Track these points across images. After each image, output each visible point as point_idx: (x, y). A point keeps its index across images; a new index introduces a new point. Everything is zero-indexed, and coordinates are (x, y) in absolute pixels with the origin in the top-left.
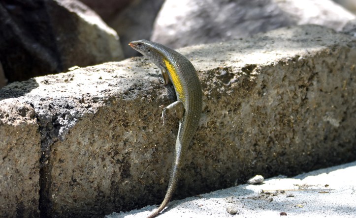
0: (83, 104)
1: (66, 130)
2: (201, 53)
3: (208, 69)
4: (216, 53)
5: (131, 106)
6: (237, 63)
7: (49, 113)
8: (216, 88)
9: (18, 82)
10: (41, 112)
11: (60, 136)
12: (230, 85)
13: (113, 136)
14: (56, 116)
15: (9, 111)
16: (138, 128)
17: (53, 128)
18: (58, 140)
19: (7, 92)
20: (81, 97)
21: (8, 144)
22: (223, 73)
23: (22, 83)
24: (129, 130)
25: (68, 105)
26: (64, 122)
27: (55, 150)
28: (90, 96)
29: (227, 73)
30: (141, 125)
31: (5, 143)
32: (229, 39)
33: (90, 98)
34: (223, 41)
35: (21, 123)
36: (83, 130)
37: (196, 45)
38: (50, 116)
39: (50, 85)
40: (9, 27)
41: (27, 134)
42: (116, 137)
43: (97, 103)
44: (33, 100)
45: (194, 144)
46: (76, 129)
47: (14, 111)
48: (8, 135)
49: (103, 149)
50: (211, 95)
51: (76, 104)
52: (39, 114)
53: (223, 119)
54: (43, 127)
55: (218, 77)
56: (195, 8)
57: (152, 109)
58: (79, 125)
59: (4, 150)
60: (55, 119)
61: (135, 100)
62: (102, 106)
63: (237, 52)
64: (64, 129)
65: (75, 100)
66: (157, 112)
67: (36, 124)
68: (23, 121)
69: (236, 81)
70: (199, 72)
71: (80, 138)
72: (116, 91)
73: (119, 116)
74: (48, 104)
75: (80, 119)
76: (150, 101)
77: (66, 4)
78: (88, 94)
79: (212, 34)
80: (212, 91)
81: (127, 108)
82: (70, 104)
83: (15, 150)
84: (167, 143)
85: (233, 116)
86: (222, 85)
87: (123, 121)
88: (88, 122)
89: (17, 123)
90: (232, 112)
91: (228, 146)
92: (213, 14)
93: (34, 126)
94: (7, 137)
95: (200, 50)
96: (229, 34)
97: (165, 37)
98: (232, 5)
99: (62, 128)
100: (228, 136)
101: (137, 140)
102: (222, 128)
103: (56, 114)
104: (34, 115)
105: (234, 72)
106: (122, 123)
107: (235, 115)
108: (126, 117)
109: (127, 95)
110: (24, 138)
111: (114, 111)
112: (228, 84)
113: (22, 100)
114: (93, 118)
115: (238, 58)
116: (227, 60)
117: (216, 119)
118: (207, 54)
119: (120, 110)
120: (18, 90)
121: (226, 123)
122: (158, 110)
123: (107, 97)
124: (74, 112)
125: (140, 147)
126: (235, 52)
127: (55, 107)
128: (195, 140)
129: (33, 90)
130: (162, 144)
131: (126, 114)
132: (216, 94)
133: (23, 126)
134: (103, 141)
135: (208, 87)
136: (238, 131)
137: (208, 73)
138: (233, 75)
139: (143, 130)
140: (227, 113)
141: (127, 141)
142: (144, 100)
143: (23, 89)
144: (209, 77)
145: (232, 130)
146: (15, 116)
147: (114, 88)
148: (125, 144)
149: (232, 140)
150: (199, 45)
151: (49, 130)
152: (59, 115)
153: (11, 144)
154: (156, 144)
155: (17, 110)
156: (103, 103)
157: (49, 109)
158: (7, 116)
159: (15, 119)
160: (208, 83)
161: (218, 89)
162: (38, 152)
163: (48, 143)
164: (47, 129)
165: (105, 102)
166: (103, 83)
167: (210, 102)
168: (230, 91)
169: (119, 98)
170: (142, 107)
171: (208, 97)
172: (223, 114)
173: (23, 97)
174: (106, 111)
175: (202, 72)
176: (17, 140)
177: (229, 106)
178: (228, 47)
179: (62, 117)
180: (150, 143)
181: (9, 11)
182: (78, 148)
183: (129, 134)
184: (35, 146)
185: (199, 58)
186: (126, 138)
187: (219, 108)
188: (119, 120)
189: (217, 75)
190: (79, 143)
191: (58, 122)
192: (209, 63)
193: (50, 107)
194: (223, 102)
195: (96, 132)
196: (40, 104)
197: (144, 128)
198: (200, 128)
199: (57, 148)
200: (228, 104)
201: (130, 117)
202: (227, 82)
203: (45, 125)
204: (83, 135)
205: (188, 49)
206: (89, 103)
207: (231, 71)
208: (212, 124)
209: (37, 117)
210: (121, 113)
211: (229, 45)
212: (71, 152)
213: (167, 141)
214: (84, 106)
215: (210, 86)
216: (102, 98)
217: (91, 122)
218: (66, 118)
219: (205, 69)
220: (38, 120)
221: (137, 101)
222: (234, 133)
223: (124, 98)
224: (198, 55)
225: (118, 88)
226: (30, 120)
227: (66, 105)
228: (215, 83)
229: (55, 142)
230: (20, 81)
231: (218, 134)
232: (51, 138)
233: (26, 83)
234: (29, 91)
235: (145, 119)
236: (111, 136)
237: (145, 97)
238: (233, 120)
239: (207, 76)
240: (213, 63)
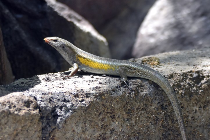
0: (77, 98)
1: (63, 120)
2: (177, 58)
3: (183, 72)
4: (189, 58)
5: (117, 101)
6: (207, 67)
7: (49, 105)
8: (189, 88)
9: (24, 79)
10: (43, 104)
11: (58, 125)
12: (201, 86)
13: (102, 126)
14: (55, 107)
15: (16, 103)
16: (123, 120)
17: (52, 118)
18: (56, 128)
19: (15, 87)
20: (76, 93)
21: (14, 130)
22: (195, 75)
23: (27, 80)
24: (115, 121)
25: (65, 99)
26: (61, 113)
27: (53, 136)
28: (83, 92)
29: (199, 76)
30: (126, 117)
31: (12, 129)
32: (200, 47)
33: (84, 94)
34: (195, 49)
35: (26, 113)
36: (77, 120)
37: (172, 51)
38: (50, 107)
39: (50, 82)
40: (17, 32)
41: (31, 123)
42: (104, 127)
43: (89, 98)
44: (36, 94)
45: (169, 134)
46: (71, 119)
47: (20, 102)
48: (15, 123)
49: (93, 136)
50: (184, 94)
51: (71, 99)
52: (41, 106)
53: (194, 114)
54: (44, 117)
55: (190, 79)
56: (172, 20)
57: (135, 104)
58: (74, 116)
59: (11, 135)
60: (54, 110)
61: (121, 96)
62: (94, 101)
63: (207, 58)
64: (61, 119)
65: (71, 95)
66: (139, 107)
67: (38, 114)
68: (28, 112)
69: (206, 82)
70: (175, 74)
71: (74, 127)
72: (105, 88)
73: (107, 109)
74: (48, 98)
75: (75, 111)
76: (134, 97)
77: (65, 14)
78: (82, 90)
79: (186, 42)
80: (185, 90)
81: (114, 102)
82: (66, 98)
83: (20, 136)
84: (147, 133)
85: (202, 112)
86: (194, 86)
87: (111, 113)
88: (81, 114)
89: (22, 113)
90: (202, 108)
91: (198, 137)
92: (187, 25)
93: (37, 116)
94: (14, 124)
95: (176, 56)
96: (200, 43)
97: (147, 44)
98: (203, 19)
99: (59, 118)
100: (198, 128)
101: (121, 130)
102: (193, 122)
103: (55, 106)
104: (37, 107)
105: (205, 75)
106: (109, 115)
107: (205, 111)
108: (113, 110)
109: (114, 92)
110: (28, 125)
111: (103, 105)
112: (199, 85)
113: (27, 94)
114: (86, 111)
115: (207, 63)
116: (199, 64)
117: (188, 114)
118: (182, 59)
119: (108, 104)
120: (23, 85)
121: (196, 117)
122: (139, 105)
123: (97, 93)
124: (70, 104)
125: (124, 136)
126: (205, 57)
127: (55, 100)
128: (170, 131)
129: (36, 86)
130: (142, 133)
131: (113, 107)
132: (189, 93)
133: (27, 115)
134: (94, 129)
135: (182, 87)
136: (207, 124)
137: (182, 75)
138: (203, 77)
139: (127, 122)
140: (198, 109)
141: (113, 131)
142: (129, 96)
143: (28, 85)
144: (183, 79)
145: (201, 123)
146: (21, 107)
147: (103, 86)
148: (111, 133)
149: (201, 132)
150: (175, 51)
151: (49, 120)
152: (57, 107)
153: (17, 130)
154: (138, 133)
155: (23, 102)
156: (94, 98)
157: (49, 102)
158: (15, 107)
159: (20, 109)
160: (182, 83)
161: (190, 89)
162: (40, 138)
163: (47, 130)
164: (47, 118)
165: (96, 97)
166: (94, 81)
167: (184, 99)
168: (200, 91)
169: (107, 94)
170: (127, 102)
171: (182, 95)
172: (194, 110)
173: (28, 91)
174: (96, 104)
175: (178, 74)
176: (22, 127)
177: (200, 103)
178: (199, 53)
179: (59, 109)
180: (132, 133)
181: (17, 19)
182: (73, 135)
183: (115, 125)
184: (37, 132)
185: (175, 62)
186: (112, 127)
187: (191, 104)
188: (107, 113)
189: (190, 77)
190: (74, 131)
191: (56, 112)
192: (183, 67)
193: (50, 100)
194: (194, 100)
195: (88, 122)
196: (41, 98)
197: (128, 120)
198: (175, 121)
199: (55, 134)
200: (199, 101)
201: (116, 110)
202: (198, 84)
203: (46, 115)
204: (77, 124)
205: (166, 54)
206: (82, 97)
207: (202, 74)
208: (185, 118)
209: (39, 108)
210: (109, 107)
211: (200, 52)
212: (67, 139)
213: (146, 131)
214: (78, 100)
215: (184, 86)
216: (94, 93)
217: (83, 114)
218: (63, 110)
219: (180, 72)
220: (40, 111)
221: (123, 97)
222: (203, 126)
223: (111, 94)
224: (174, 60)
225: (107, 86)
226: (34, 110)
227: (63, 99)
228: (188, 84)
229: (53, 129)
230: (26, 78)
231: (189, 127)
232: (50, 126)
233: (30, 80)
234: (33, 87)
235: (129, 112)
236: (100, 125)
237: (130, 94)
238: (202, 115)
239: (182, 77)
240: (187, 67)
